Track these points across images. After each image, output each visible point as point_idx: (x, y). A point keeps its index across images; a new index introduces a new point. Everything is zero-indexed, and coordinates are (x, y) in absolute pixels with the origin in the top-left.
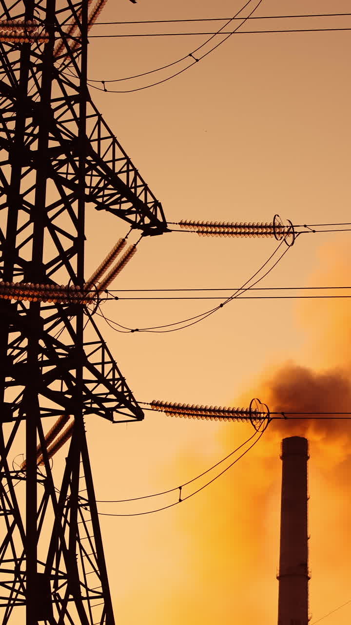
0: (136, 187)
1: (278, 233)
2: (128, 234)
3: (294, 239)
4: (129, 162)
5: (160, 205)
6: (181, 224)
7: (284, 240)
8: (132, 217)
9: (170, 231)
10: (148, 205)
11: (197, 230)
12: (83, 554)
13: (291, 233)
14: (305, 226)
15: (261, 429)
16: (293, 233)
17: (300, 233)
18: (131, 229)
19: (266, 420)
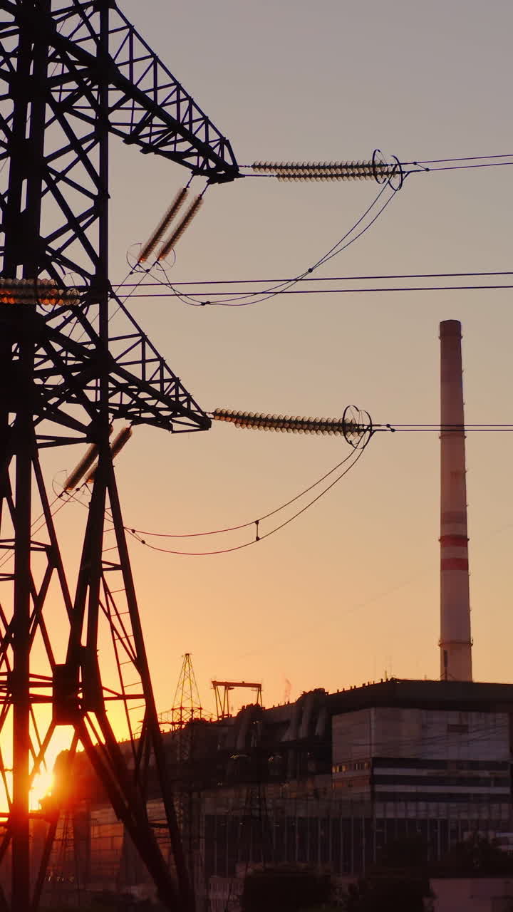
0: (191, 122)
1: (380, 174)
2: (189, 182)
3: (402, 180)
4: (179, 88)
5: (227, 143)
6: (254, 166)
7: (389, 182)
8: (192, 160)
9: (243, 176)
10: (210, 144)
11: (275, 174)
12: (116, 637)
13: (398, 172)
14: (415, 163)
15: (361, 445)
16: (402, 172)
17: (409, 173)
18: (193, 176)
19: (368, 433)
